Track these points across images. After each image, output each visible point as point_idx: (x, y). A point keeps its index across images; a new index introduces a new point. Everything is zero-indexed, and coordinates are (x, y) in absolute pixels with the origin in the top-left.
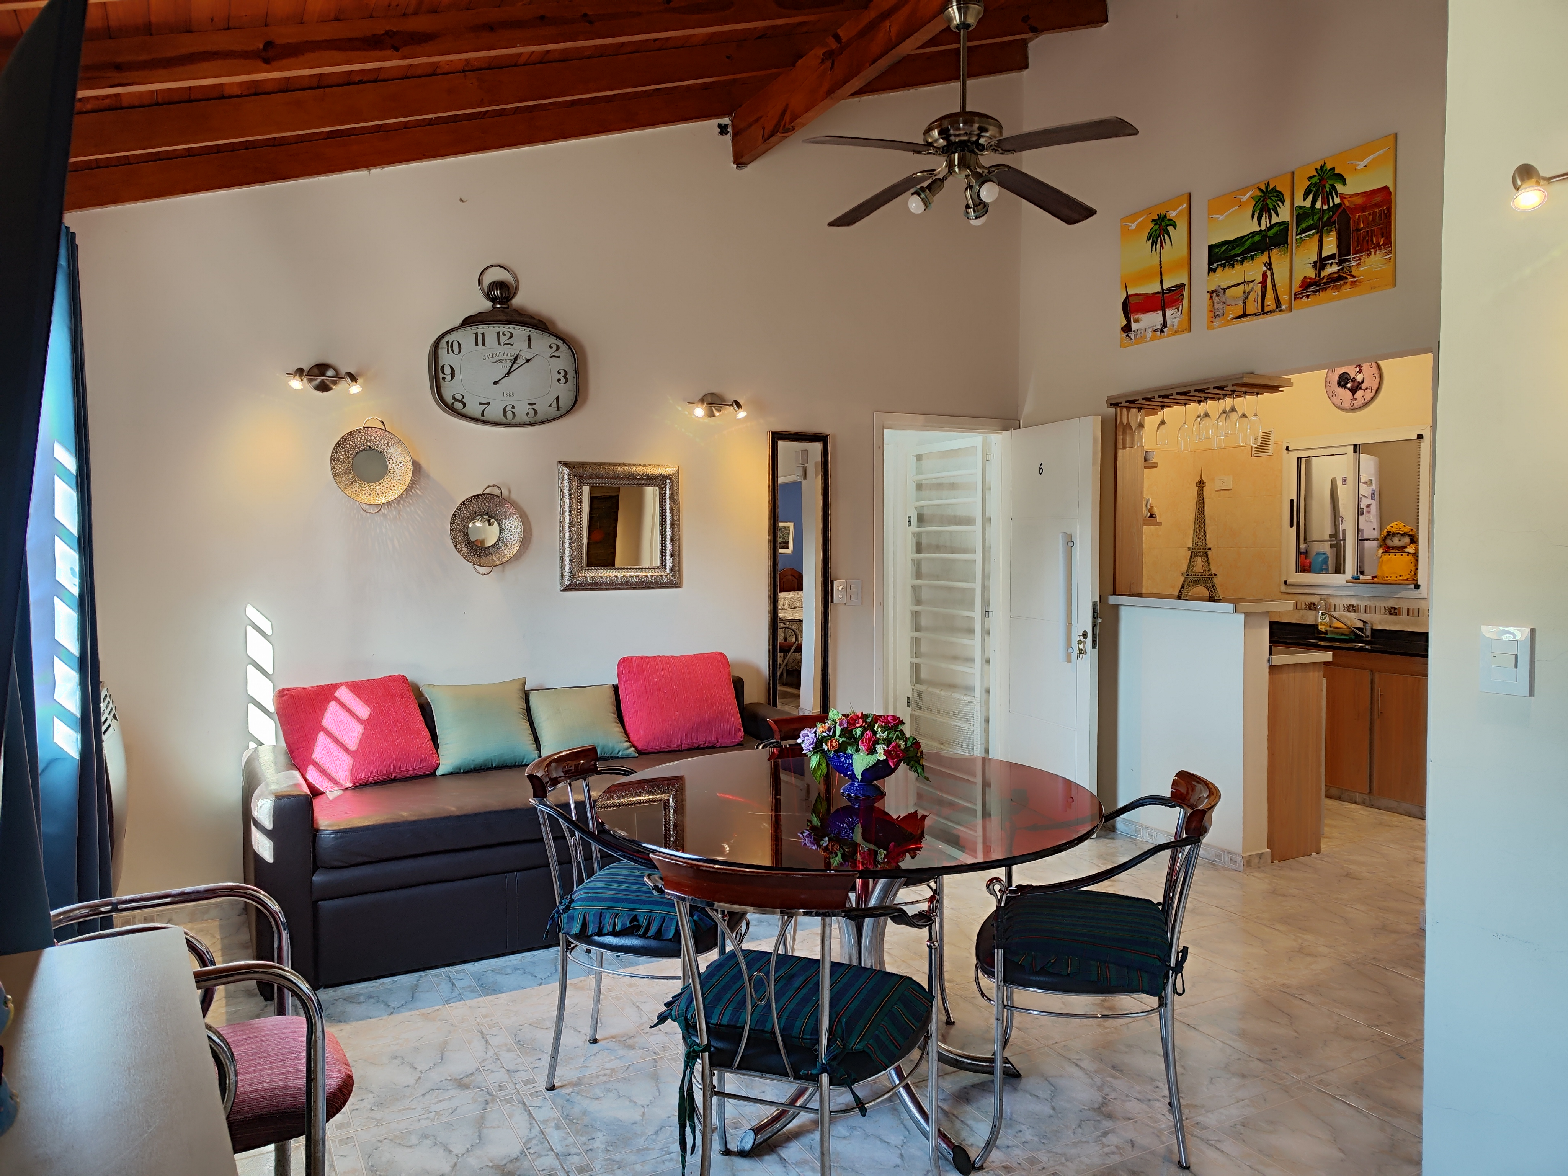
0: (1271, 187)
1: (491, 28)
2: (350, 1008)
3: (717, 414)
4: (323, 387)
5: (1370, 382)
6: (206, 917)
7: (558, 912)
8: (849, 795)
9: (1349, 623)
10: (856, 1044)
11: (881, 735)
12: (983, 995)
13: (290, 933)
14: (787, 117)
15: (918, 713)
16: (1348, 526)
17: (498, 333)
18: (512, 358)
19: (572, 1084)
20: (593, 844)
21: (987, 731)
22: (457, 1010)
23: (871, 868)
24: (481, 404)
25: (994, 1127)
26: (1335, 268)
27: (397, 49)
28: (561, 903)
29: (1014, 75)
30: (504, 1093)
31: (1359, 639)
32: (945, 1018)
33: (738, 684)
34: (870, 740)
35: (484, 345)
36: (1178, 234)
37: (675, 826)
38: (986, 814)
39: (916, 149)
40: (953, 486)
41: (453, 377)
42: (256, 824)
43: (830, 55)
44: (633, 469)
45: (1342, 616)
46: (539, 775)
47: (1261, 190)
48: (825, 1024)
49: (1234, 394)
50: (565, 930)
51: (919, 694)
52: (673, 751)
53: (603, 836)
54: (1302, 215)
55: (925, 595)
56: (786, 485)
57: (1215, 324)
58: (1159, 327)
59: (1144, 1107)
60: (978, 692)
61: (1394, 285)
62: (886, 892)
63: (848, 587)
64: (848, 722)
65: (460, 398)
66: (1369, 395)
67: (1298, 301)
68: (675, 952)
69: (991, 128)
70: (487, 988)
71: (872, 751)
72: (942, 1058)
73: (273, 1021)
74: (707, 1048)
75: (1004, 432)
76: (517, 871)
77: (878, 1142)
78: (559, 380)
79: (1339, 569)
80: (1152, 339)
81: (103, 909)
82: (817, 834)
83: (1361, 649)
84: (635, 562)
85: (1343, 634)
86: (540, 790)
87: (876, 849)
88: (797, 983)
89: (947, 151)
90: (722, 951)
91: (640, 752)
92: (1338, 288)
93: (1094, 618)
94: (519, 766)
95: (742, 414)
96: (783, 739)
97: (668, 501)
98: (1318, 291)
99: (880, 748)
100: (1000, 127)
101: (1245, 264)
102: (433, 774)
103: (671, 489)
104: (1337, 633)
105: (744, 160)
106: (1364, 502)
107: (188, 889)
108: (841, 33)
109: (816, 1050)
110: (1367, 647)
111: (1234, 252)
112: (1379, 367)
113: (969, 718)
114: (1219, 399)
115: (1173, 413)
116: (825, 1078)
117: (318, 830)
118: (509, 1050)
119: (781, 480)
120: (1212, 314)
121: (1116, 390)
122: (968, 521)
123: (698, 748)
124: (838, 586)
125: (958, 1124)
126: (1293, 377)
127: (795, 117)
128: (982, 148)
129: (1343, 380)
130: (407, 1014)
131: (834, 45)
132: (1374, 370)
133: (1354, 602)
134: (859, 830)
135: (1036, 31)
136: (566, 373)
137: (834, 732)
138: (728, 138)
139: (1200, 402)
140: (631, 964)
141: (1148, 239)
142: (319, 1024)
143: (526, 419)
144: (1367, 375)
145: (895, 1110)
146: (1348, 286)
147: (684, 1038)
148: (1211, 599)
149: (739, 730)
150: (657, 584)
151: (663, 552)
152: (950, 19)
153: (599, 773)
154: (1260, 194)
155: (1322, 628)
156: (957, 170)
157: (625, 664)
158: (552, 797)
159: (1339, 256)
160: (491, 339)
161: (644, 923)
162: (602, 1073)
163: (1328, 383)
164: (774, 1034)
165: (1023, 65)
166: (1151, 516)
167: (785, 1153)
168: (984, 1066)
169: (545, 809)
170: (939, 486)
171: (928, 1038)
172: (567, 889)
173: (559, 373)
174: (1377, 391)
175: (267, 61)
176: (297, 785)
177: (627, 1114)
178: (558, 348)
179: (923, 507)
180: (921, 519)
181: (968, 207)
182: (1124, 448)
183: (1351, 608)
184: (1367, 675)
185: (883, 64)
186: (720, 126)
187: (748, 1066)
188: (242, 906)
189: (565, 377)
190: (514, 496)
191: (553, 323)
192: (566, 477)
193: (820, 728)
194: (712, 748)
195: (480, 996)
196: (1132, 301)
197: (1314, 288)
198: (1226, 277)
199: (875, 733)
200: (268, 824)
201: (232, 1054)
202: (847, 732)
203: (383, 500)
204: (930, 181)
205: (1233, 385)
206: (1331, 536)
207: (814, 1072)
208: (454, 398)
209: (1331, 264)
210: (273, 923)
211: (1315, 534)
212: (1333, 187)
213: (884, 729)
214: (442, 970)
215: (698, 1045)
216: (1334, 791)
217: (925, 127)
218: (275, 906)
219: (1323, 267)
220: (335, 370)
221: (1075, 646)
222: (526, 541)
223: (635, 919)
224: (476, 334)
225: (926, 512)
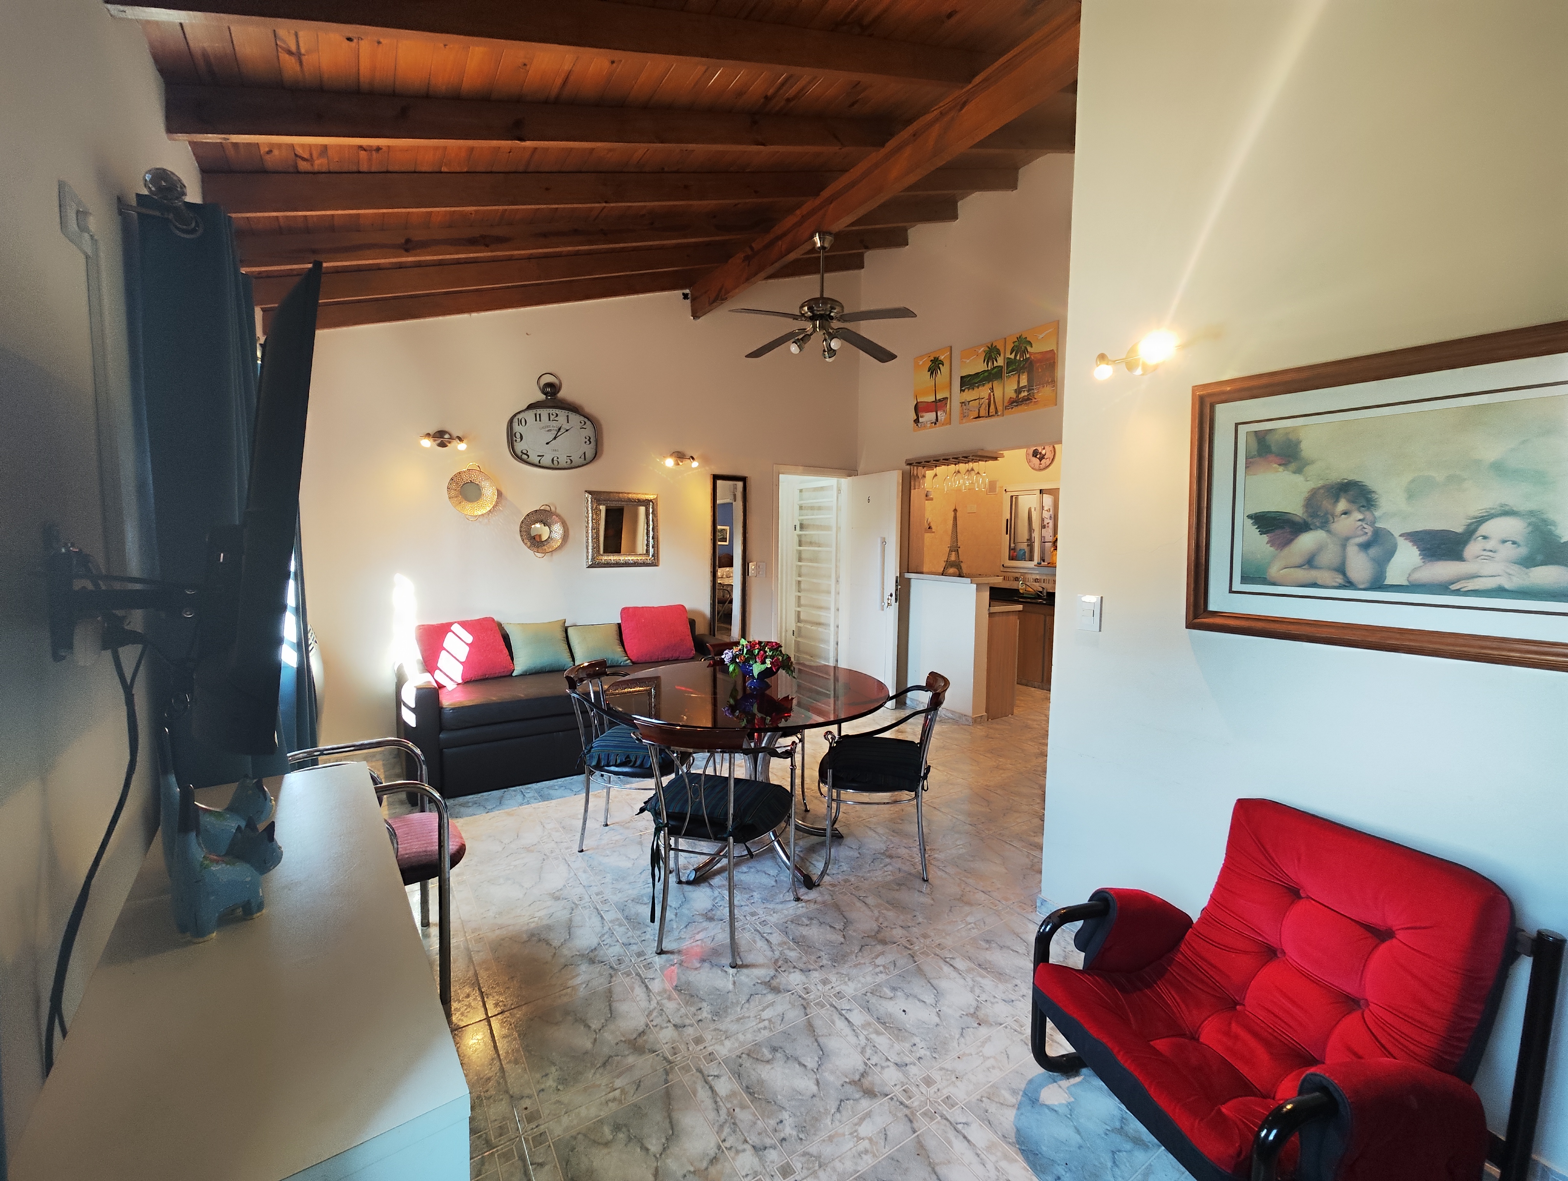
0: (994, 346)
1: (545, 235)
2: (462, 809)
3: (681, 464)
4: (442, 445)
5: (1049, 455)
6: (374, 759)
7: (584, 754)
8: (751, 687)
9: (1035, 589)
10: (748, 820)
11: (769, 653)
12: (821, 794)
13: (427, 766)
14: (723, 291)
15: (799, 639)
16: (1036, 535)
17: (549, 414)
18: (557, 429)
19: (593, 849)
20: (605, 716)
21: (837, 649)
22: (527, 809)
23: (762, 727)
24: (538, 456)
25: (826, 863)
26: (1026, 394)
27: (487, 246)
28: (585, 748)
29: (856, 272)
30: (553, 854)
31: (1039, 597)
32: (804, 809)
33: (692, 623)
34: (762, 656)
35: (540, 421)
36: (944, 369)
37: (655, 705)
38: (836, 697)
39: (795, 317)
40: (820, 508)
41: (521, 440)
42: (405, 705)
43: (747, 258)
44: (630, 496)
45: (1031, 585)
46: (572, 676)
47: (988, 347)
48: (731, 811)
49: (973, 461)
50: (588, 764)
51: (799, 628)
52: (653, 662)
53: (610, 712)
54: (1009, 362)
55: (804, 571)
56: (723, 505)
57: (964, 421)
58: (934, 420)
59: (907, 851)
60: (832, 628)
61: (1056, 405)
62: (771, 740)
63: (757, 566)
64: (751, 646)
65: (525, 452)
66: (1048, 462)
67: (1007, 410)
68: (650, 776)
69: (837, 307)
70: (544, 798)
71: (763, 662)
72: (797, 828)
73: (417, 816)
74: (667, 825)
75: (849, 478)
76: (561, 731)
77: (764, 874)
78: (586, 442)
79: (1031, 559)
80: (930, 427)
81: (316, 754)
82: (732, 709)
83: (1041, 603)
84: (633, 551)
85: (1032, 595)
86: (572, 684)
87: (765, 716)
88: (717, 790)
89: (813, 319)
90: (677, 773)
91: (633, 663)
92: (1027, 405)
93: (897, 586)
94: (561, 671)
95: (695, 464)
96: (716, 655)
97: (651, 515)
98: (1017, 406)
99: (768, 661)
100: (842, 307)
101: (980, 388)
102: (511, 675)
103: (653, 508)
104: (1029, 594)
105: (698, 315)
106: (1046, 522)
107: (366, 742)
108: (753, 245)
109: (726, 824)
110: (1044, 602)
111: (973, 381)
112: (1054, 447)
113: (827, 642)
114: (966, 463)
115: (941, 470)
116: (731, 839)
117: (442, 708)
118: (557, 831)
119: (718, 502)
120: (962, 415)
121: (912, 455)
122: (827, 528)
123: (668, 660)
124: (752, 566)
125: (808, 864)
126: (1005, 453)
127: (727, 292)
128: (832, 318)
129: (1035, 454)
130: (497, 812)
131: (750, 252)
132: (1051, 448)
133: (1038, 577)
134: (755, 706)
135: (867, 248)
136: (590, 438)
137: (743, 652)
138: (688, 301)
139: (955, 464)
140: (628, 783)
141: (929, 371)
142: (445, 816)
143: (566, 466)
144: (1047, 451)
145: (774, 858)
146: (1032, 403)
147: (654, 820)
148: (960, 576)
149: (692, 650)
150: (644, 564)
151: (648, 545)
152: (815, 243)
153: (608, 675)
154: (987, 349)
155: (1021, 591)
156: (818, 330)
157: (625, 612)
158: (580, 688)
159: (1029, 387)
160: (545, 417)
161: (633, 760)
162: (611, 842)
163: (1027, 454)
164: (704, 816)
165: (861, 267)
166: (929, 528)
167: (712, 882)
168: (821, 833)
169: (575, 695)
170: (812, 508)
171: (790, 817)
172: (589, 741)
173: (586, 438)
174: (1053, 460)
175: (407, 250)
176: (429, 682)
177: (625, 864)
178: (585, 423)
179: (803, 520)
180: (802, 527)
181: (824, 351)
182: (915, 489)
183: (1036, 580)
184: (1042, 617)
185: (777, 265)
186: (683, 294)
187: (689, 834)
188: (396, 752)
189: (589, 440)
190: (558, 511)
191: (583, 409)
192: (590, 500)
193: (735, 650)
194: (676, 660)
195: (540, 802)
196: (920, 405)
197: (1015, 404)
198: (969, 395)
199: (766, 652)
200: (413, 705)
201: (395, 833)
202: (750, 652)
203: (480, 513)
204: (804, 335)
205: (973, 456)
206: (1028, 540)
207: (725, 836)
208: (522, 452)
209: (1024, 391)
210: (417, 760)
211: (1019, 539)
212: (1026, 348)
213: (771, 650)
214: (518, 787)
215: (662, 823)
216: (1024, 681)
217: (800, 304)
218: (418, 751)
219: (1020, 393)
220: (450, 435)
221: (886, 601)
222: (565, 537)
223: (628, 757)
224: (536, 415)
225: (804, 522)
